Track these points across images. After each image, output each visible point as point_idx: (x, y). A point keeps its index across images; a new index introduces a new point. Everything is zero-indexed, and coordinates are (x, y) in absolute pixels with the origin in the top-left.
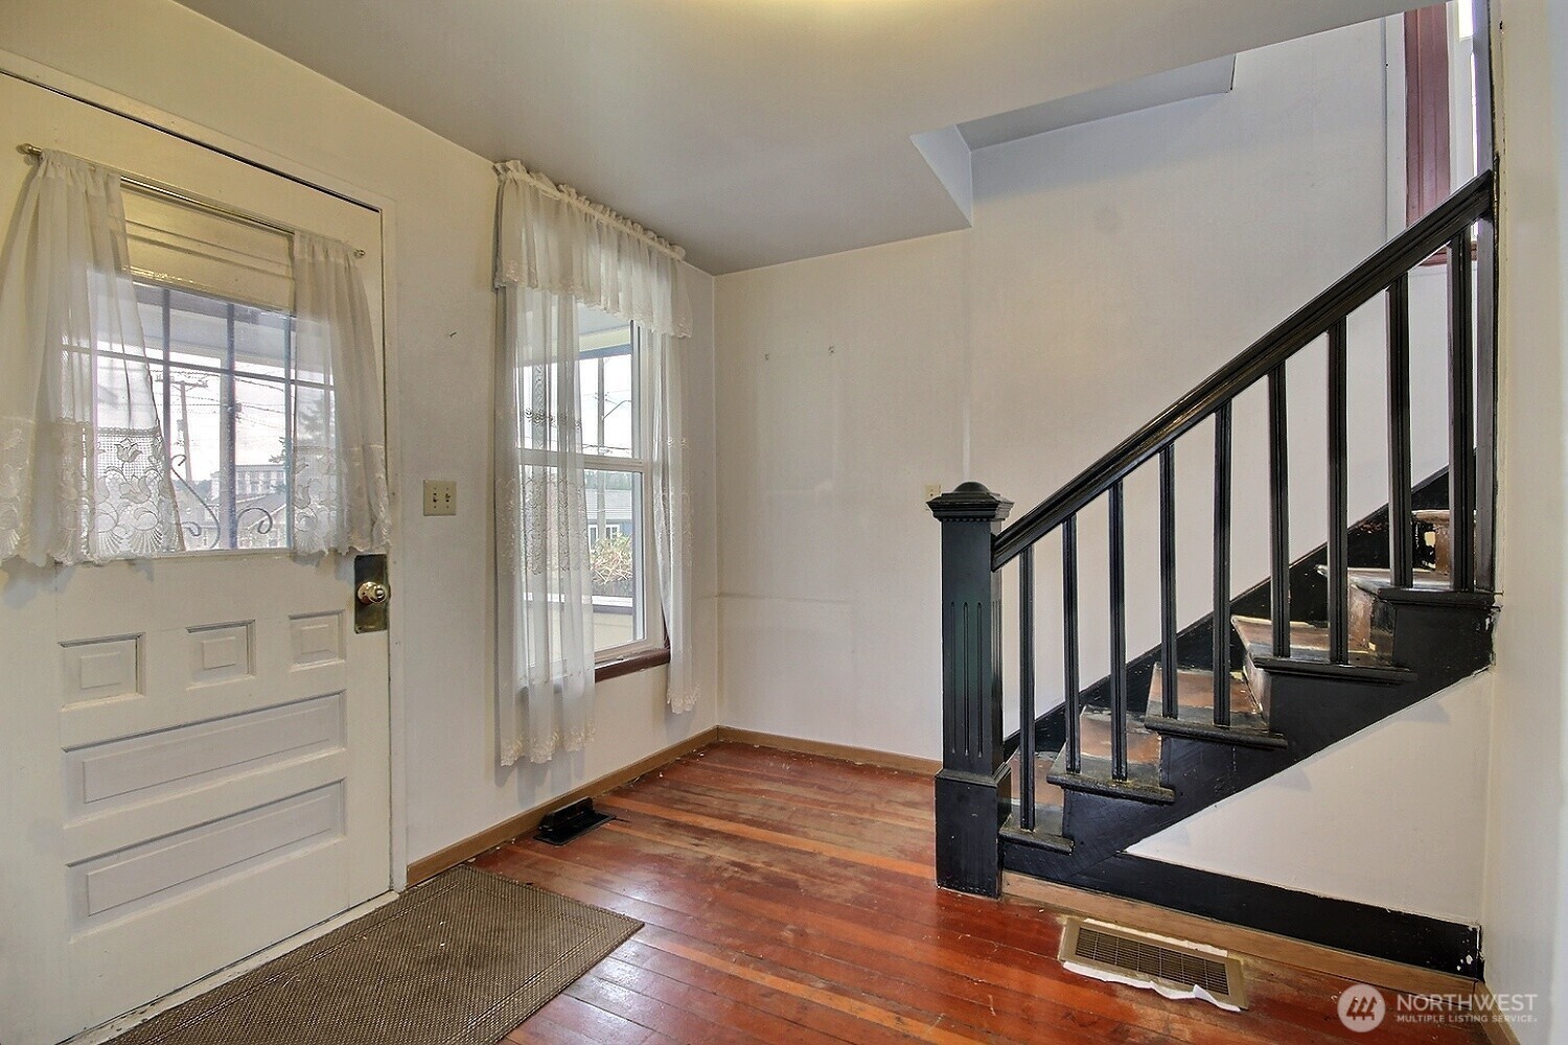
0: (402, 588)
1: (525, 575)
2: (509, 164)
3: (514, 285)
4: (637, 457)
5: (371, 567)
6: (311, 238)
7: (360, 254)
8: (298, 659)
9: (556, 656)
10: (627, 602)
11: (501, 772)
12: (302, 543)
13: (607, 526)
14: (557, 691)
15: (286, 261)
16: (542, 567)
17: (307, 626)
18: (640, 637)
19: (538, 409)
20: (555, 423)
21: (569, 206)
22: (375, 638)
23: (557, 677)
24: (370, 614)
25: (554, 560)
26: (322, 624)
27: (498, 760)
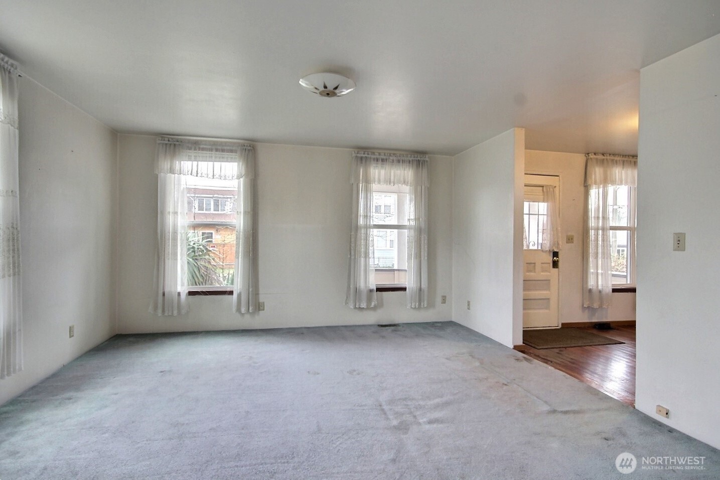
0: (561, 259)
1: (591, 259)
2: (590, 155)
3: (590, 185)
4: (629, 226)
5: (555, 254)
6: (547, 186)
7: (555, 187)
8: (543, 271)
9: (600, 283)
10: (625, 274)
11: (583, 308)
12: (544, 249)
13: (619, 248)
14: (600, 292)
15: (542, 192)
16: (597, 257)
17: (544, 265)
18: (629, 282)
19: (597, 216)
20: (601, 218)
21: (607, 159)
22: (556, 270)
23: (600, 287)
24: (555, 264)
25: (600, 255)
26: (546, 265)
27: (583, 306)
